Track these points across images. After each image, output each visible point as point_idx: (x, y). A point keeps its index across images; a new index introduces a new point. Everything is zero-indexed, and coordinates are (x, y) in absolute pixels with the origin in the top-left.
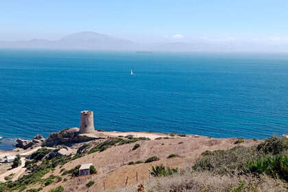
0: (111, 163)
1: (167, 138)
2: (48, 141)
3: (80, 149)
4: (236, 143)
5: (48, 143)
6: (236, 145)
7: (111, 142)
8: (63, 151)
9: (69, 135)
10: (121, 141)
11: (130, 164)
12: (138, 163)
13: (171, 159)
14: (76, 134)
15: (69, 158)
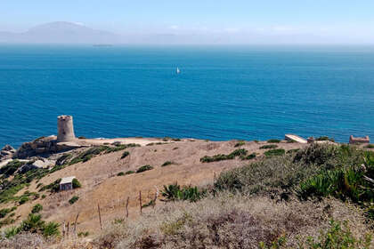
0: (97, 175)
1: (160, 144)
2: (19, 152)
3: (59, 160)
4: (237, 145)
5: (20, 155)
6: (237, 148)
7: (96, 151)
8: (39, 163)
9: (44, 144)
10: (107, 149)
11: (120, 174)
12: (129, 173)
13: (166, 167)
14: (53, 143)
15: (46, 171)
